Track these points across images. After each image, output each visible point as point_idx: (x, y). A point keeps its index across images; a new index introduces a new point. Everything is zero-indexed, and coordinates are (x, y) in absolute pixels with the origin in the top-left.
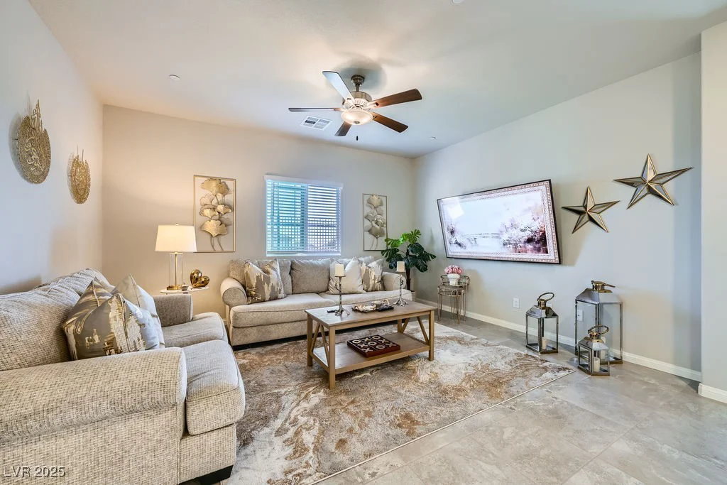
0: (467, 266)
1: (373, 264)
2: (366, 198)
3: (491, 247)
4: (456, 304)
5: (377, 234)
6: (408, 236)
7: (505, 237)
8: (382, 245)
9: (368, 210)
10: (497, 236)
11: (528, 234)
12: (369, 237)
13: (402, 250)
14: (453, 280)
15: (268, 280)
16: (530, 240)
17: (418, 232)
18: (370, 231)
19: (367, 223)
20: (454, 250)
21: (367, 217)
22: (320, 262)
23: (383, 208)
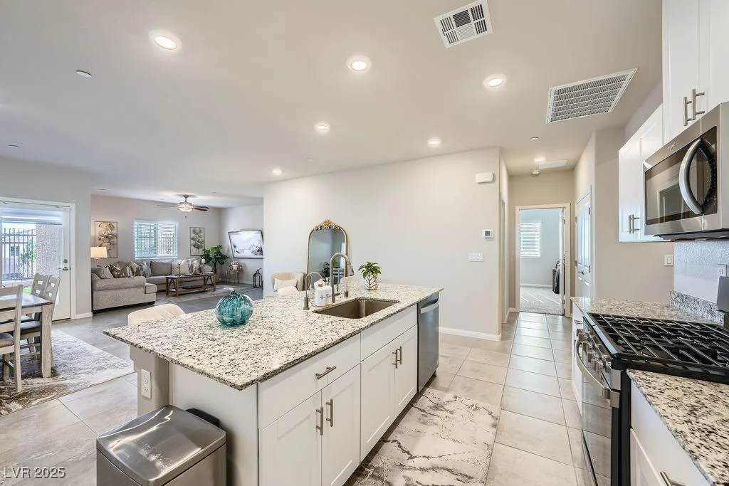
0: (242, 261)
1: (196, 261)
2: (192, 229)
3: (248, 253)
4: (238, 279)
5: (197, 247)
6: (215, 248)
7: (252, 250)
8: (202, 253)
9: (193, 235)
10: (250, 249)
11: (257, 249)
12: (194, 249)
13: (212, 255)
14: (235, 267)
15: (142, 269)
16: (258, 251)
17: (221, 246)
18: (194, 246)
19: (193, 242)
20: (236, 255)
21: (192, 239)
22: (166, 261)
23: (202, 234)
